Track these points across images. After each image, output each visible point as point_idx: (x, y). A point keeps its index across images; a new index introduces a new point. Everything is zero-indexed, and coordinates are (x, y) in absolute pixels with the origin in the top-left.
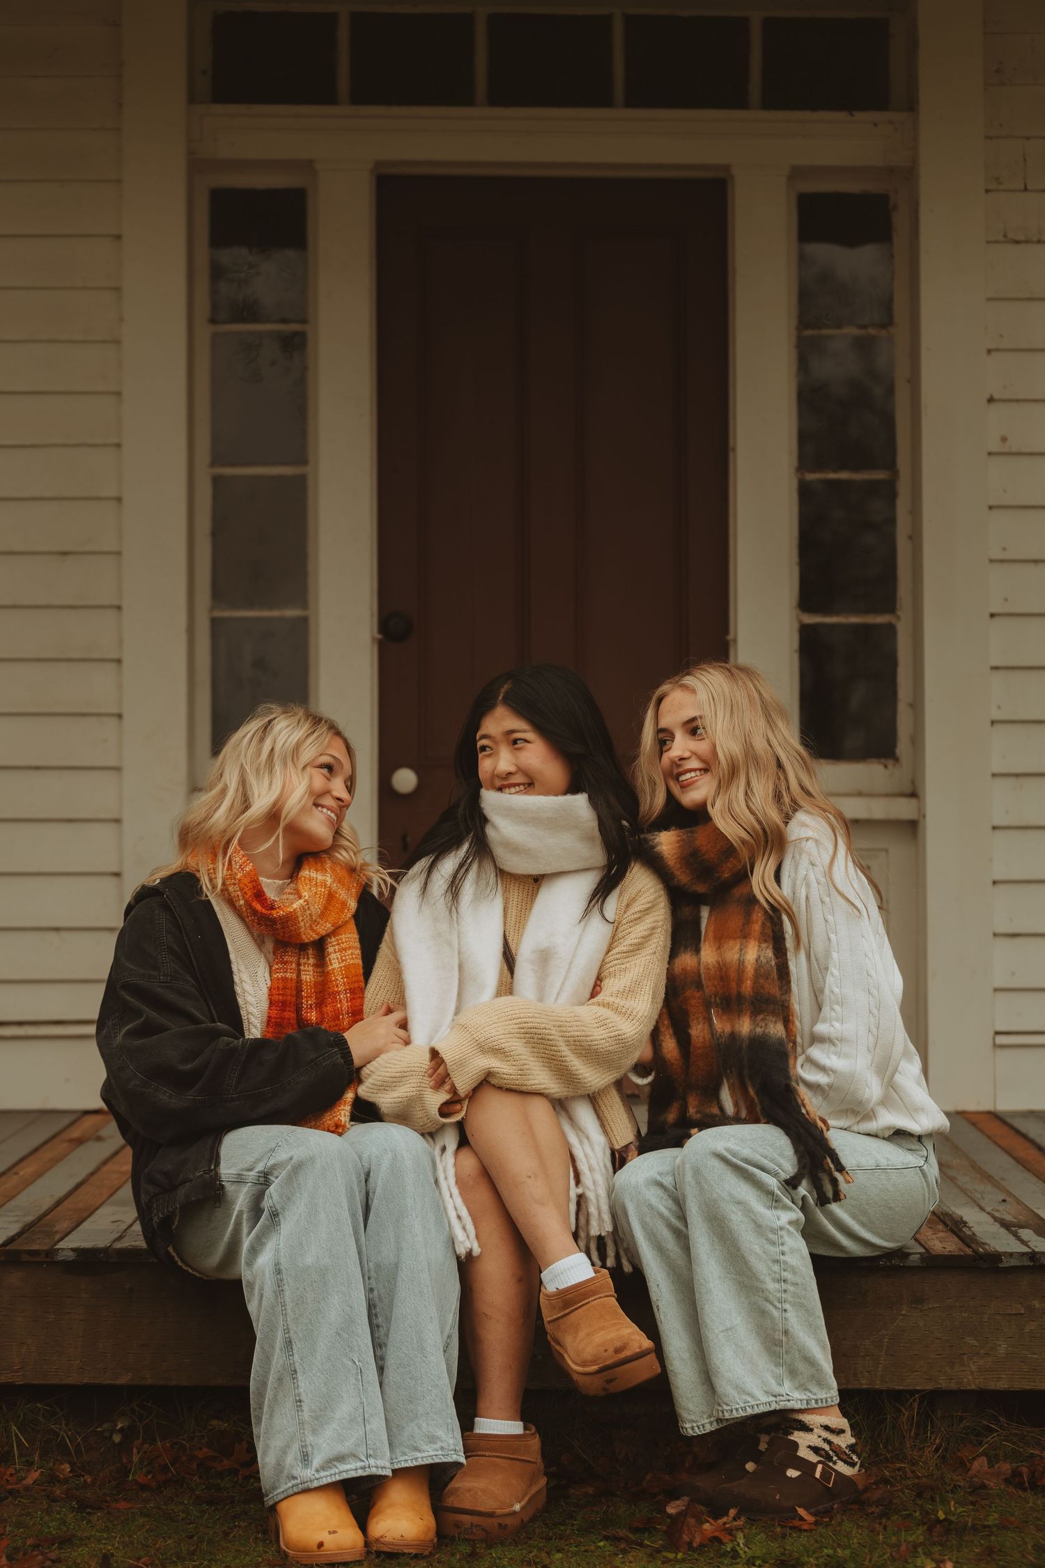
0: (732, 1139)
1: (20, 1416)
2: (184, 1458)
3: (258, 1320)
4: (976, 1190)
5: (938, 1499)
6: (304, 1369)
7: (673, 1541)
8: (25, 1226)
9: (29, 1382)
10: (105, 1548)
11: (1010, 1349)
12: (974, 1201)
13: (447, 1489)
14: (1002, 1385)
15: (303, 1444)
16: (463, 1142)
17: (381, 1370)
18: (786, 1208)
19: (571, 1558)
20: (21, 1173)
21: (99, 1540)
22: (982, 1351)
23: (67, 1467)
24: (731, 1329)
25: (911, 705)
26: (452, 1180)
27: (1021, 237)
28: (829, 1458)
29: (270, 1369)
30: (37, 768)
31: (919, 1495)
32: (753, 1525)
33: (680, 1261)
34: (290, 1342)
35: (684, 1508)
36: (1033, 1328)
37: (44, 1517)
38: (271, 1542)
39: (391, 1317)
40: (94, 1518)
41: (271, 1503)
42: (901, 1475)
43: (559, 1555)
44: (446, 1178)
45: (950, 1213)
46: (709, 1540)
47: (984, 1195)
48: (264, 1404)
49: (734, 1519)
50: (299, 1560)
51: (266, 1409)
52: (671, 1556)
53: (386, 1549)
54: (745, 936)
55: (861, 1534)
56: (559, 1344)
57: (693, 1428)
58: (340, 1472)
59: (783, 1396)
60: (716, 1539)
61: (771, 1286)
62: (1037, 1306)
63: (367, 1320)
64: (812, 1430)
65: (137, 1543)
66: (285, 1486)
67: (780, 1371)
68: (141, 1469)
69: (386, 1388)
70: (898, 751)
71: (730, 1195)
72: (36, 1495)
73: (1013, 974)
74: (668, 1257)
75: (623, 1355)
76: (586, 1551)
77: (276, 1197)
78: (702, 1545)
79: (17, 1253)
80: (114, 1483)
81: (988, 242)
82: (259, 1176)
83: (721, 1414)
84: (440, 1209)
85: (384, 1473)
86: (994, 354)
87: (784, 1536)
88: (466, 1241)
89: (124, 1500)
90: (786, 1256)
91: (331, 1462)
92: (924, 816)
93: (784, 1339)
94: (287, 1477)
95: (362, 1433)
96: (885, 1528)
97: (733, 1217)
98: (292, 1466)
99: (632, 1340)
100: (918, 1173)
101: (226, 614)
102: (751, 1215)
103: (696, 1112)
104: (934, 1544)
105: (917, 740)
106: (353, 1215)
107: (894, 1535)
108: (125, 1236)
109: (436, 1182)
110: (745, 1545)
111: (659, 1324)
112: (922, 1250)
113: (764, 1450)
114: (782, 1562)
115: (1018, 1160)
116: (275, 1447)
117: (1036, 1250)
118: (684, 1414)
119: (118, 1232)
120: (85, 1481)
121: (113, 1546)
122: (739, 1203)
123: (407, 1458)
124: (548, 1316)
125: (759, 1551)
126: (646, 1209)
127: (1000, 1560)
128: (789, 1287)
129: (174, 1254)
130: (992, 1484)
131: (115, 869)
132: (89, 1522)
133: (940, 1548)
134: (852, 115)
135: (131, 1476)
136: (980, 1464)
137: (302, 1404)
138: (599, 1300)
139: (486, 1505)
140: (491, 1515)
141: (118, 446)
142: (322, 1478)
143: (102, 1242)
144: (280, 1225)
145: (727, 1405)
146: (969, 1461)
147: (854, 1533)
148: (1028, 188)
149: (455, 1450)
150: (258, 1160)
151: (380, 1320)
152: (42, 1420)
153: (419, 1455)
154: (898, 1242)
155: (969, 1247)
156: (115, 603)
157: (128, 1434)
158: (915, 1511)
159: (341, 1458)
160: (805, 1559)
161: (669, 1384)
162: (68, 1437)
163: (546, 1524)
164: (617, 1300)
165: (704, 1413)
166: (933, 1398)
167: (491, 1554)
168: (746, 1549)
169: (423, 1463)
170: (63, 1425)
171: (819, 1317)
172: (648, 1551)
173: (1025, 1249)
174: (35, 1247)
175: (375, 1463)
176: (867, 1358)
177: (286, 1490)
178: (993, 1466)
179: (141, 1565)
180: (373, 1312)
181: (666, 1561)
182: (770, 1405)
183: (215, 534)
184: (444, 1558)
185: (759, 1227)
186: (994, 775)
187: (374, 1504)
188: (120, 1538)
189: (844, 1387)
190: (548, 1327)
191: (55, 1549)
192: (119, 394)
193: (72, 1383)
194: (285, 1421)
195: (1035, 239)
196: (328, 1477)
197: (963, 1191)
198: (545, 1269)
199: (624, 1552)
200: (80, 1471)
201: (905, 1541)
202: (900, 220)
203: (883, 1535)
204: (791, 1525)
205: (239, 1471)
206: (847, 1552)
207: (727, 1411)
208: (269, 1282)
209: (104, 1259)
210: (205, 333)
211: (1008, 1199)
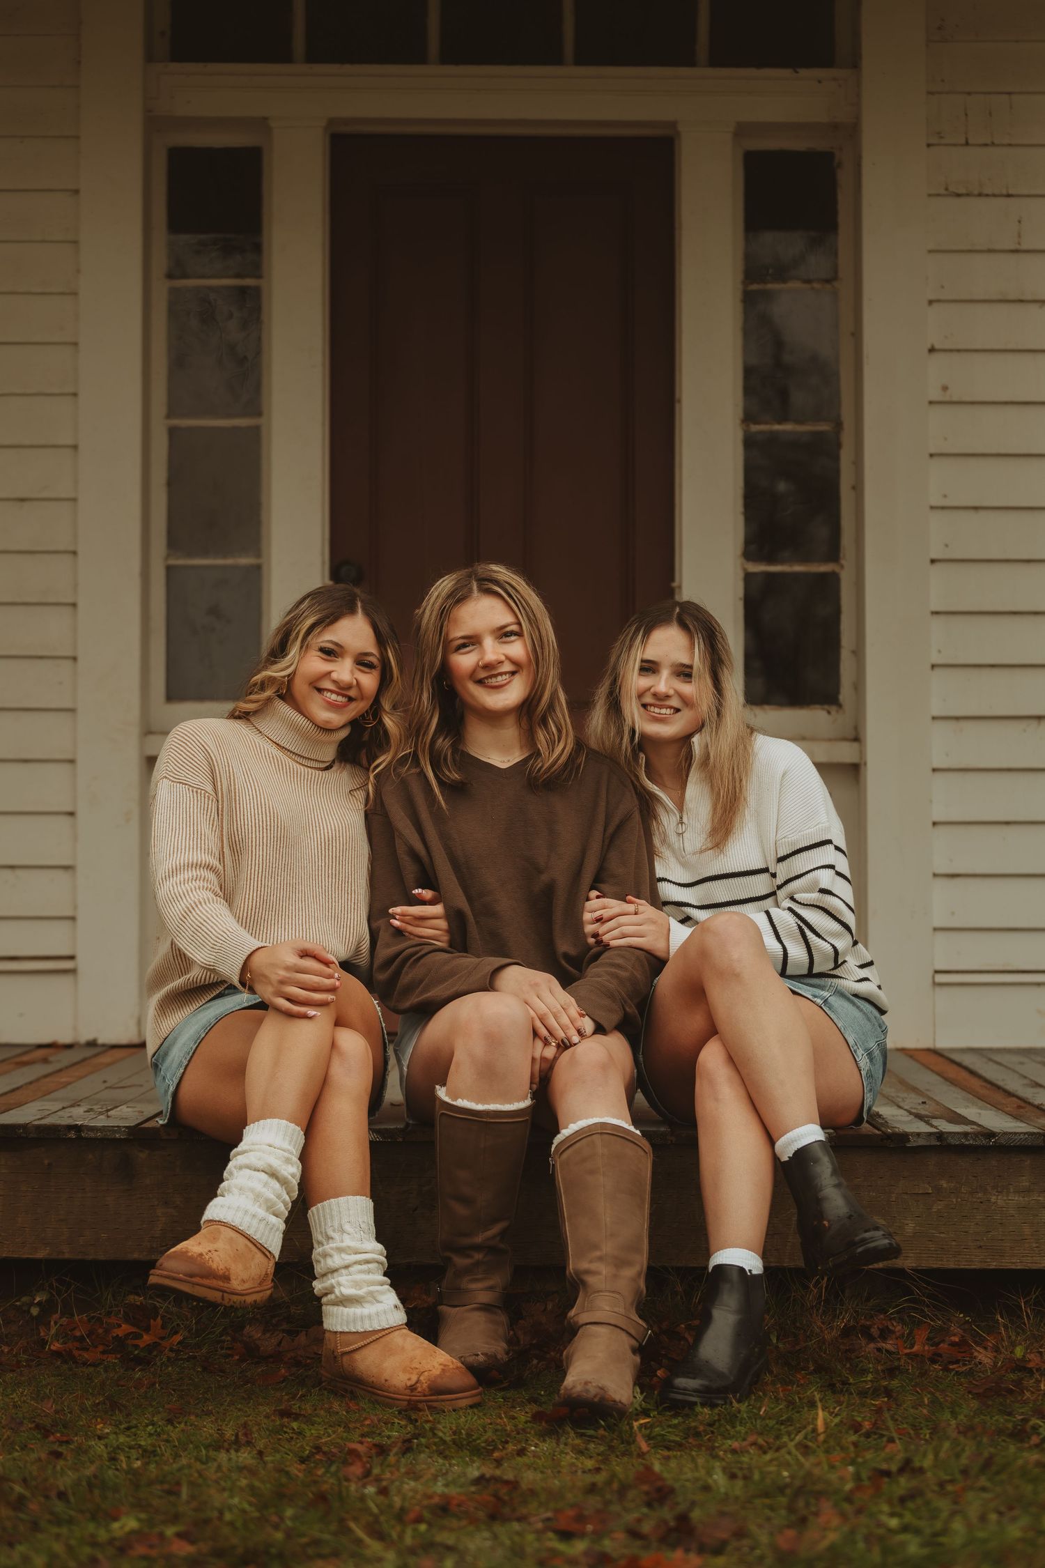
2: (100, 1331)
4: (900, 1097)
11: (918, 1228)
12: (896, 1103)
25: (854, 652)
27: (964, 191)
36: (939, 1207)
47: (905, 1099)
62: (945, 1185)
68: (57, 1339)
70: (841, 697)
73: (953, 913)
81: (930, 195)
86: (935, 305)
89: (38, 1369)
92: (865, 760)
101: (181, 562)
105: (859, 687)
115: (947, 1079)
117: (944, 1130)
131: (69, 809)
134: (796, 72)
135: (47, 1347)
141: (75, 395)
148: (970, 142)
156: (71, 548)
157: (47, 1308)
173: (934, 1131)
183: (169, 484)
186: (934, 718)
192: (76, 344)
195: (976, 192)
197: (887, 1098)
202: (843, 175)
209: (24, 1135)
210: (161, 289)
211: (929, 1101)
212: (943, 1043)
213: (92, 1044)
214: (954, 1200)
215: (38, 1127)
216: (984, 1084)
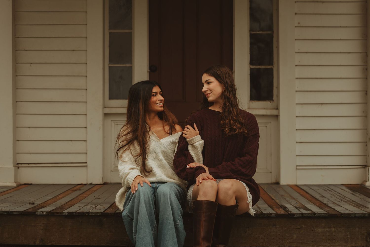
4: (290, 201)
8: (57, 207)
11: (297, 237)
12: (289, 203)
20: (59, 197)
22: (290, 238)
25: (277, 88)
30: (67, 102)
36: (302, 232)
45: (283, 205)
47: (292, 202)
62: (303, 226)
70: (273, 99)
73: (301, 152)
79: (53, 213)
86: (296, 3)
92: (280, 114)
101: (112, 65)
105: (278, 96)
108: (81, 209)
112: (275, 213)
115: (301, 195)
117: (303, 213)
119: (79, 209)
131: (85, 126)
141: (86, 24)
143: (75, 211)
155: (287, 212)
156: (86, 62)
173: (300, 213)
174: (58, 212)
176: (262, 239)
183: (110, 46)
186: (296, 104)
192: (86, 12)
197: (287, 201)
209: (75, 215)
211: (298, 202)
212: (298, 183)
213: (91, 184)
214: (306, 230)
215: (79, 213)
216: (310, 196)
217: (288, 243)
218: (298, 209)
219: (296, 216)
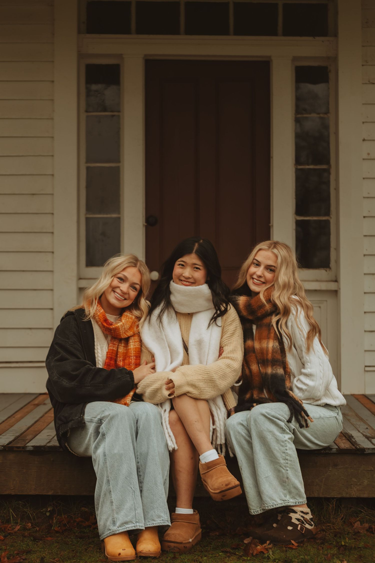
0: (268, 409)
1: (13, 506)
2: (72, 521)
3: (97, 473)
4: (357, 424)
5: (342, 537)
6: (114, 490)
7: (246, 553)
8: (16, 437)
9: (16, 494)
10: (42, 555)
11: (368, 483)
12: (356, 428)
13: (165, 534)
14: (366, 496)
15: (113, 518)
16: (172, 408)
17: (141, 491)
18: (287, 433)
19: (210, 559)
20: (16, 417)
21: (41, 552)
22: (358, 484)
23: (30, 525)
24: (268, 477)
25: (335, 249)
26: (167, 422)
28: (303, 523)
29: (102, 490)
30: (23, 271)
31: (335, 536)
32: (275, 547)
33: (249, 452)
34: (109, 481)
35: (250, 541)
37: (21, 543)
38: (102, 553)
39: (145, 472)
40: (39, 544)
41: (102, 539)
42: (329, 528)
43: (206, 558)
44: (165, 422)
45: (348, 433)
46: (259, 552)
47: (360, 426)
48: (99, 503)
49: (269, 545)
50: (112, 559)
51: (100, 505)
52: (246, 558)
53: (143, 555)
54: (268, 338)
55: (314, 550)
56: (206, 482)
57: (254, 512)
58: (126, 528)
59: (286, 501)
60: (262, 552)
61: (282, 461)
63: (137, 473)
64: (297, 513)
65: (54, 553)
66: (107, 533)
67: (285, 492)
68: (56, 525)
69: (143, 498)
70: (331, 265)
71: (267, 429)
72: (19, 535)
73: (372, 345)
74: (245, 451)
75: (228, 487)
76: (215, 556)
77: (104, 428)
78: (257, 554)
79: (12, 448)
80: (46, 530)
81: (363, 84)
82: (98, 420)
83: (264, 507)
84: (163, 433)
85: (142, 528)
86: (365, 124)
87: (286, 551)
88: (172, 445)
89: (50, 537)
90: (288, 451)
91: (123, 524)
92: (340, 289)
93: (287, 480)
94: (108, 529)
95: (134, 514)
96: (323, 548)
97: (268, 437)
98: (109, 526)
99: (232, 481)
100: (335, 419)
101: (91, 216)
102: (275, 436)
103: (257, 396)
104: (340, 554)
105: (337, 262)
106: (132, 435)
107: (326, 551)
108: (51, 441)
109: (162, 423)
110: (272, 554)
111: (242, 474)
112: (337, 447)
113: (280, 519)
114: (285, 560)
115: (372, 413)
116: (103, 518)
118: (251, 507)
119: (49, 440)
120: (36, 530)
121: (45, 554)
122: (270, 432)
123: (150, 523)
124: (202, 472)
125: (277, 557)
126: (237, 433)
127: (364, 560)
128: (289, 462)
129: (68, 447)
130: (362, 531)
131: (51, 307)
132: (37, 545)
133: (342, 556)
134: (314, 38)
135: (53, 528)
136: (357, 525)
137: (113, 503)
138: (220, 467)
139: (180, 539)
140: (181, 543)
141: (53, 156)
142: (120, 530)
143: (42, 443)
144: (106, 438)
145: (267, 504)
146: (353, 523)
147: (311, 550)
149: (167, 521)
150: (98, 414)
151: (141, 473)
152: (21, 507)
153: (154, 522)
154: (328, 444)
155: (354, 446)
156: (51, 212)
157: (52, 512)
158: (334, 542)
159: (126, 523)
160: (294, 560)
161: (246, 496)
162: (30, 514)
163: (201, 546)
164: (227, 467)
165: (258, 506)
166: (341, 500)
167: (181, 557)
168: (273, 556)
169: (156, 525)
170: (29, 509)
171: (299, 472)
172: (237, 556)
174: (19, 445)
175: (139, 525)
176: (317, 486)
177: (107, 534)
178: (362, 525)
179: (55, 561)
180: (139, 470)
181: (244, 560)
182: (282, 504)
183: (87, 187)
184: (164, 559)
185: (277, 440)
186: (365, 274)
187: (139, 539)
188: (48, 551)
189: (309, 496)
190: (202, 476)
191: (25, 555)
192: (53, 137)
193: (32, 494)
194: (107, 510)
196: (122, 530)
197: (353, 425)
198: (201, 455)
199: (229, 557)
200: (34, 526)
201: (330, 553)
202: (331, 76)
203: (322, 551)
204: (289, 547)
205: (91, 526)
206: (309, 557)
207: (266, 506)
208: (101, 459)
209: (43, 450)
210: (84, 116)
211: (368, 428)
212: (368, 392)
215: (49, 447)
217: (355, 491)
218: (370, 439)
219: (367, 452)
